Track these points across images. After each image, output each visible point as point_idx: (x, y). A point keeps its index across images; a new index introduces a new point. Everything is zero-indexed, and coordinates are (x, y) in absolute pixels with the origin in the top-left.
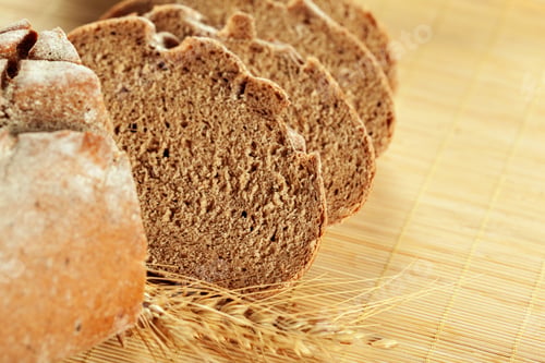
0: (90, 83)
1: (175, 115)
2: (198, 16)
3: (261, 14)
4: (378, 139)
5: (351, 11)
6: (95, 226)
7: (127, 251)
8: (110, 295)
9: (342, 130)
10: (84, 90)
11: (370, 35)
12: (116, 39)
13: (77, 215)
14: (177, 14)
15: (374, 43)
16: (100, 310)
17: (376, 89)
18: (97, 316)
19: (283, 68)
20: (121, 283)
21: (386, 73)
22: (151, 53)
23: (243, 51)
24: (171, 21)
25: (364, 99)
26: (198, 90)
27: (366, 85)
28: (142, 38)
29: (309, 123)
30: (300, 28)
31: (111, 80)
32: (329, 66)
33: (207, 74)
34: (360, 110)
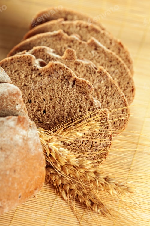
0: (17, 94)
1: (47, 95)
2: (52, 50)
3: (77, 46)
4: (129, 98)
5: (113, 42)
6: (25, 156)
7: (38, 164)
8: (32, 182)
9: (115, 97)
10: (16, 97)
11: (121, 51)
12: (20, 64)
13: (17, 152)
14: (43, 50)
15: (123, 55)
16: (28, 189)
17: (126, 76)
18: (27, 191)
19: (89, 71)
20: (36, 177)
21: (129, 68)
22: (35, 69)
23: (72, 65)
24: (41, 53)
25: (122, 81)
26: (56, 84)
27: (122, 75)
28: (31, 63)
29: (101, 95)
30: (93, 52)
31: (19, 81)
32: (106, 68)
33: (59, 77)
34: (121, 86)
